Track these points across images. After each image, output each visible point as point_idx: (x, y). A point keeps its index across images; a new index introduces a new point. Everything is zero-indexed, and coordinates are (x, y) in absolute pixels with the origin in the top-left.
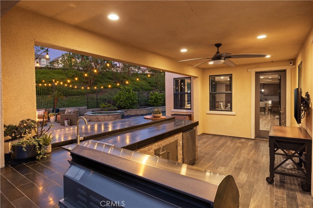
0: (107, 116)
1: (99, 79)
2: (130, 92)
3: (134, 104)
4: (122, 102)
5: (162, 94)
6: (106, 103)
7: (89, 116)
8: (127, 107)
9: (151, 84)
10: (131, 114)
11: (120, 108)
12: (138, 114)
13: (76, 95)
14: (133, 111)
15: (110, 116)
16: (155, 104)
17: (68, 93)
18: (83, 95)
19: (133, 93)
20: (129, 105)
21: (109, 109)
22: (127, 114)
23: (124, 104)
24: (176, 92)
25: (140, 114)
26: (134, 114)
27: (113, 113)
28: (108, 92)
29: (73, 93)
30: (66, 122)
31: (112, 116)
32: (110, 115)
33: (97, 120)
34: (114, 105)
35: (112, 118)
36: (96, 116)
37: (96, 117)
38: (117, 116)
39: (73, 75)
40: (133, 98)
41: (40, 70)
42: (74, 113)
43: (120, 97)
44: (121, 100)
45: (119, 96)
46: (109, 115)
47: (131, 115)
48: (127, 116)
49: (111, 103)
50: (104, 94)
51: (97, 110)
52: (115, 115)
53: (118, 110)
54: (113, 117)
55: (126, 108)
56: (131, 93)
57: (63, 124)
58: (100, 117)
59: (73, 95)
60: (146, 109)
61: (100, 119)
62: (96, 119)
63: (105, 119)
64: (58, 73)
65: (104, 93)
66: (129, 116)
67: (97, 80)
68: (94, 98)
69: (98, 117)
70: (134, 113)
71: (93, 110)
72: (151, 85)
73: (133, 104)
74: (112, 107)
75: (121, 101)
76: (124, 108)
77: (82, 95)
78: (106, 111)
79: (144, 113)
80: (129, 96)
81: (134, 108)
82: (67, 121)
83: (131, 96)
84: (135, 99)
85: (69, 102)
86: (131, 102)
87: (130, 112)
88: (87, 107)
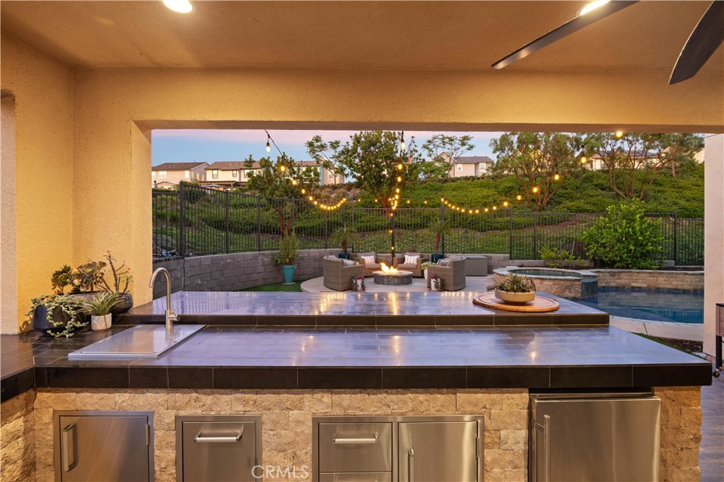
1: (569, 191)
2: (634, 221)
3: (645, 255)
7: (498, 276)
8: (618, 262)
10: (635, 285)
11: (599, 264)
12: (661, 286)
13: (504, 229)
15: (545, 282)
17: (487, 224)
18: (519, 229)
19: (643, 223)
20: (629, 257)
21: (563, 264)
22: (618, 281)
23: (611, 255)
25: (669, 287)
26: (644, 285)
27: (570, 275)
28: (585, 222)
29: (498, 225)
30: (432, 282)
31: (552, 283)
32: (546, 279)
38: (568, 284)
39: (510, 188)
40: (641, 238)
41: (452, 183)
42: (450, 266)
43: (601, 233)
47: (633, 287)
48: (617, 287)
50: (574, 226)
51: (537, 264)
52: (562, 280)
55: (615, 265)
56: (637, 224)
59: (497, 229)
64: (481, 186)
65: (575, 224)
66: (624, 287)
67: (564, 194)
68: (544, 236)
70: (645, 283)
71: (520, 264)
73: (643, 255)
74: (573, 260)
75: (604, 246)
76: (610, 265)
77: (516, 229)
78: (553, 267)
80: (629, 232)
81: (647, 268)
83: (635, 232)
84: (652, 242)
85: (487, 242)
86: (633, 248)
87: (630, 278)
88: (508, 255)
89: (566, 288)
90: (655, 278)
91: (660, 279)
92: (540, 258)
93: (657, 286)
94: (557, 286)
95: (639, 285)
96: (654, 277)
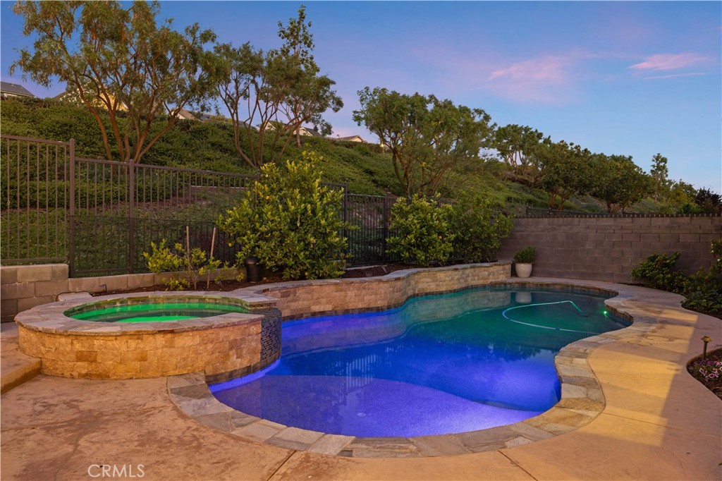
0: (160, 340)
2: (311, 191)
4: (267, 240)
5: (449, 206)
6: (178, 246)
8: (291, 267)
9: (376, 177)
10: (316, 308)
11: (258, 274)
12: (351, 306)
14: (327, 289)
15: (184, 341)
16: (421, 255)
19: (322, 196)
20: (306, 257)
21: (196, 279)
22: (294, 305)
23: (279, 255)
25: (360, 306)
26: (329, 308)
33: (83, 367)
34: (227, 256)
35: (197, 353)
37: (78, 346)
38: (233, 335)
40: (323, 222)
43: (261, 214)
44: (263, 229)
45: (250, 211)
46: (173, 330)
47: (314, 314)
48: (292, 318)
49: (206, 247)
51: (131, 285)
53: (247, 282)
54: (204, 342)
55: (287, 273)
56: (316, 196)
60: (387, 281)
61: (108, 363)
62: (80, 357)
63: (143, 359)
66: (301, 315)
69: (98, 342)
71: (97, 289)
72: (374, 181)
73: (325, 251)
74: (215, 269)
75: (262, 237)
76: (277, 274)
79: (380, 303)
80: (305, 210)
81: (330, 277)
83: (313, 211)
84: (337, 229)
86: (312, 240)
87: (310, 296)
88: (65, 266)
89: (231, 349)
90: (343, 293)
91: (349, 293)
92: (147, 270)
93: (346, 308)
94: (210, 346)
95: (321, 309)
96: (341, 291)
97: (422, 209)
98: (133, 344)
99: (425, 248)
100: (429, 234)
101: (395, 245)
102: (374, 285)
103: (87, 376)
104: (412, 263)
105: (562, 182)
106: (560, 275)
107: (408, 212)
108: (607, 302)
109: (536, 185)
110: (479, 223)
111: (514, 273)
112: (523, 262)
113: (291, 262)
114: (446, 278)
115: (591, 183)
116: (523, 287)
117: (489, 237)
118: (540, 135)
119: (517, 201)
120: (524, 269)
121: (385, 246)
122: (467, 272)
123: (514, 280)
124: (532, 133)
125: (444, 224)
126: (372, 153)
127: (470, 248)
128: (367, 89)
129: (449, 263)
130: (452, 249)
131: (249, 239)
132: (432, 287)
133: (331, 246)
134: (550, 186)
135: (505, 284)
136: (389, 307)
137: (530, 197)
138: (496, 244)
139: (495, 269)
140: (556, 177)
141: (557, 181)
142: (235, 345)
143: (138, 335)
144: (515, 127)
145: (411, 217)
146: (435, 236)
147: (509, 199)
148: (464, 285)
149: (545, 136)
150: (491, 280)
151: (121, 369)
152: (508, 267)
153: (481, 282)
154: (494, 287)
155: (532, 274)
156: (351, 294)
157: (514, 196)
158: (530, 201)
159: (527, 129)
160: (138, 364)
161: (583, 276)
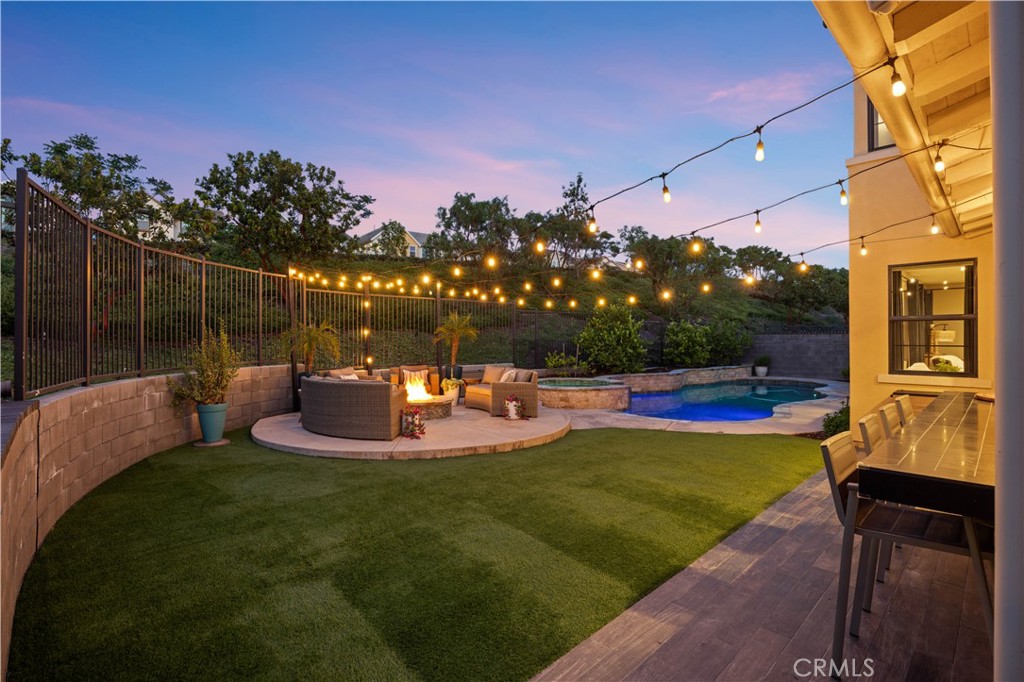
0: (594, 393)
2: (627, 322)
3: (638, 357)
4: (604, 351)
5: (707, 327)
8: (618, 366)
12: (651, 389)
14: (638, 379)
15: (601, 394)
16: (688, 360)
20: (627, 361)
23: (612, 359)
24: (895, 314)
25: (657, 389)
26: (639, 390)
30: (512, 407)
32: (601, 390)
33: (563, 404)
36: (560, 391)
37: (561, 395)
38: (619, 393)
40: (635, 340)
42: (529, 381)
43: (598, 335)
44: (600, 345)
46: (598, 390)
49: (574, 355)
54: (610, 395)
56: (630, 325)
57: (502, 414)
58: (575, 394)
61: (573, 402)
62: (562, 400)
69: (569, 393)
70: (639, 387)
73: (635, 357)
75: (600, 349)
79: (668, 388)
80: (625, 334)
81: (639, 372)
82: (514, 403)
83: (629, 334)
84: (642, 344)
86: (630, 351)
90: (647, 381)
91: (650, 382)
93: (649, 389)
95: (635, 390)
97: (689, 330)
98: (583, 394)
99: (691, 356)
100: (694, 347)
101: (670, 354)
102: (665, 378)
103: (564, 407)
104: (682, 365)
105: (798, 299)
106: (789, 375)
107: (678, 332)
108: (817, 389)
109: (776, 300)
110: (727, 339)
111: (754, 373)
112: (760, 365)
113: (618, 363)
114: (706, 375)
115: (825, 300)
116: (761, 382)
117: (735, 348)
118: (780, 254)
119: (757, 315)
120: (762, 370)
121: (662, 354)
122: (720, 372)
123: (755, 378)
124: (772, 252)
125: (704, 340)
126: (631, 279)
127: (721, 356)
128: (626, 227)
129: (707, 366)
130: (708, 357)
131: (594, 351)
132: (697, 381)
133: (639, 354)
134: (788, 302)
135: (747, 380)
136: (673, 391)
137: (771, 311)
138: (740, 353)
139: (740, 370)
140: (793, 295)
141: (794, 298)
142: (620, 398)
143: (585, 391)
144: (755, 248)
145: (680, 335)
146: (698, 347)
147: (750, 314)
148: (717, 380)
149: (785, 255)
150: (737, 377)
151: (579, 405)
152: (750, 369)
153: (730, 379)
154: (740, 382)
155: (768, 374)
156: (652, 382)
157: (755, 311)
158: (769, 316)
159: (767, 249)
160: (585, 403)
161: (806, 375)
